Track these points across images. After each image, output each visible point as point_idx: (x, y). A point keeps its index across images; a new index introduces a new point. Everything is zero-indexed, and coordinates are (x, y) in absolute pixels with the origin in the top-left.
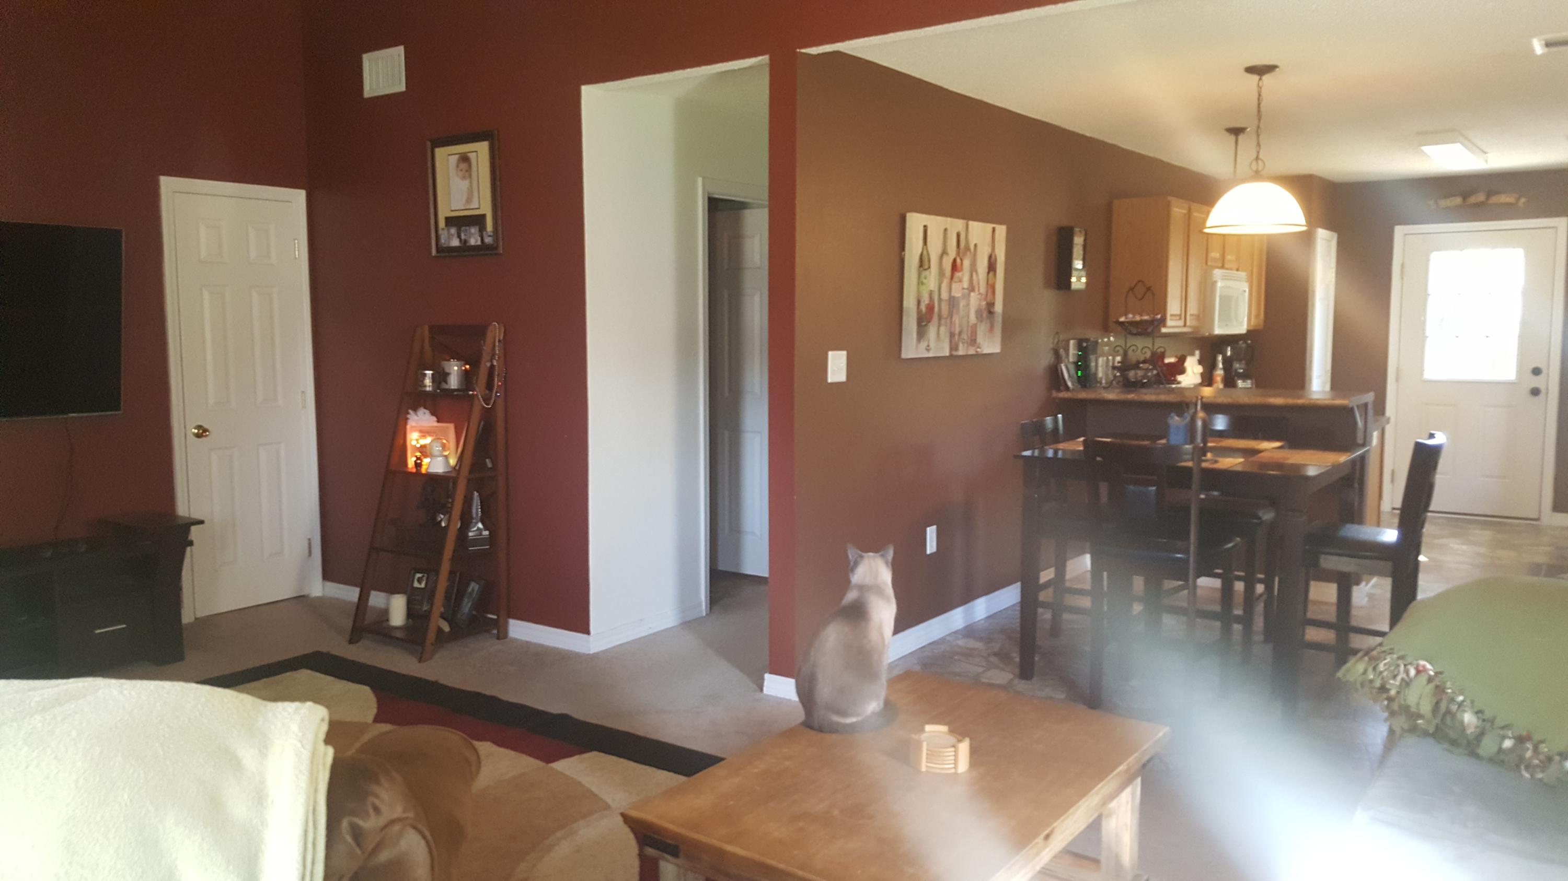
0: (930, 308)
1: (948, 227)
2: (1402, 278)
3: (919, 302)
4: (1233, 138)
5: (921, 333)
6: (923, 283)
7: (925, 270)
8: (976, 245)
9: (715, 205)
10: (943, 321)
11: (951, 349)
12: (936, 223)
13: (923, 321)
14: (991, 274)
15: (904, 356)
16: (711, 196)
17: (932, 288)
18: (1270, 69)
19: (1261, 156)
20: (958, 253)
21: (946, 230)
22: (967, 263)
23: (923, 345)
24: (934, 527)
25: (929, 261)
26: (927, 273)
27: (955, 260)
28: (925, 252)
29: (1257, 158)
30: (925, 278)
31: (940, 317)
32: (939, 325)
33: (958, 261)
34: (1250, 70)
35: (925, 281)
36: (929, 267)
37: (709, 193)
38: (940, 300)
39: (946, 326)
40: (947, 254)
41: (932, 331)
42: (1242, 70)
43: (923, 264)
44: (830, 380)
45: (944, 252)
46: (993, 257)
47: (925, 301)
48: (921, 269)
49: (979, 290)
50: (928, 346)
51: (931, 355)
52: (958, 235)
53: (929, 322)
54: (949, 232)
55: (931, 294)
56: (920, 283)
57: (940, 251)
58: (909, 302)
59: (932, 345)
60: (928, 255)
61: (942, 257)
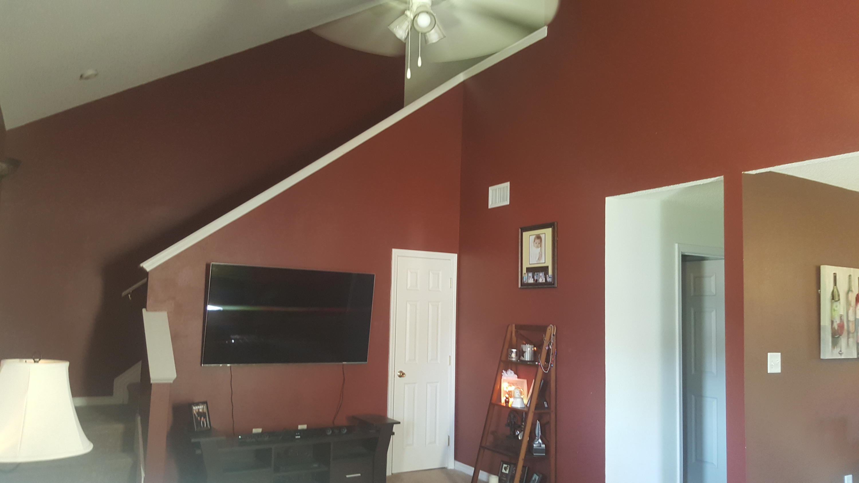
0: (841, 326)
1: (852, 274)
3: (832, 322)
5: (835, 342)
6: (834, 310)
7: (836, 301)
9: (685, 259)
10: (851, 335)
12: (843, 272)
13: (836, 335)
15: (822, 357)
16: (683, 254)
17: (842, 314)
21: (850, 276)
23: (837, 350)
24: (850, 476)
25: (839, 296)
26: (837, 303)
27: (857, 295)
28: (835, 290)
30: (837, 307)
31: (849, 332)
32: (848, 338)
35: (836, 309)
36: (839, 300)
37: (682, 252)
38: (848, 321)
39: (853, 337)
40: (852, 291)
41: (843, 341)
43: (834, 297)
44: (769, 372)
45: (850, 290)
47: (837, 321)
48: (833, 301)
50: (841, 351)
51: (842, 357)
53: (840, 335)
54: (852, 277)
55: (841, 317)
56: (832, 310)
57: (846, 289)
58: (825, 322)
59: (843, 350)
60: (837, 290)
61: (848, 293)
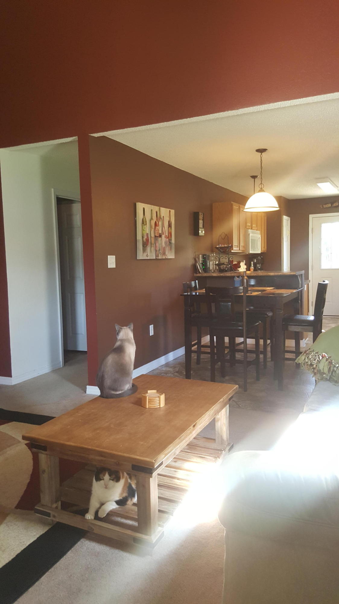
0: (147, 240)
1: (152, 209)
2: (312, 233)
3: (143, 237)
4: (253, 179)
5: (144, 250)
6: (144, 230)
7: (145, 225)
8: (163, 217)
10: (152, 245)
11: (156, 257)
12: (148, 207)
13: (145, 245)
14: (170, 228)
15: (138, 258)
16: (58, 197)
17: (148, 233)
18: (264, 150)
19: (262, 183)
20: (157, 219)
21: (152, 210)
22: (160, 223)
23: (145, 254)
24: (152, 325)
25: (146, 222)
26: (145, 226)
27: (156, 222)
28: (144, 218)
29: (261, 183)
30: (145, 228)
31: (151, 244)
32: (151, 247)
33: (157, 222)
34: (258, 151)
35: (144, 229)
36: (146, 224)
37: (57, 195)
38: (151, 237)
39: (154, 247)
40: (153, 219)
41: (148, 249)
42: (255, 151)
43: (144, 222)
44: (109, 267)
45: (152, 219)
46: (170, 222)
47: (145, 237)
48: (143, 225)
49: (165, 234)
50: (147, 255)
51: (148, 258)
52: (157, 212)
53: (147, 245)
54: (153, 211)
55: (147, 234)
56: (143, 230)
57: (150, 218)
58: (139, 237)
59: (149, 254)
60: (145, 218)
61: (151, 220)
